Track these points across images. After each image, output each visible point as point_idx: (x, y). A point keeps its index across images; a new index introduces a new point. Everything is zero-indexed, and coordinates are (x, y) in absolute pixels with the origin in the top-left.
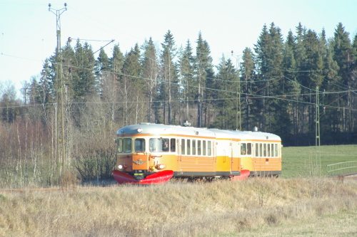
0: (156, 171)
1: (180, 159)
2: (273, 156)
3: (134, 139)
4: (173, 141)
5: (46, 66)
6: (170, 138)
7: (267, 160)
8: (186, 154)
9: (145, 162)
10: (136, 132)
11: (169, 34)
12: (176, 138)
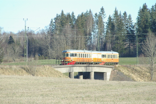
0: (71, 61)
1: (78, 58)
2: (115, 58)
3: (66, 53)
4: (76, 54)
5: (51, 22)
6: (75, 53)
7: (112, 59)
8: (80, 57)
9: (68, 59)
10: (66, 52)
11: (102, 8)
12: (77, 53)
